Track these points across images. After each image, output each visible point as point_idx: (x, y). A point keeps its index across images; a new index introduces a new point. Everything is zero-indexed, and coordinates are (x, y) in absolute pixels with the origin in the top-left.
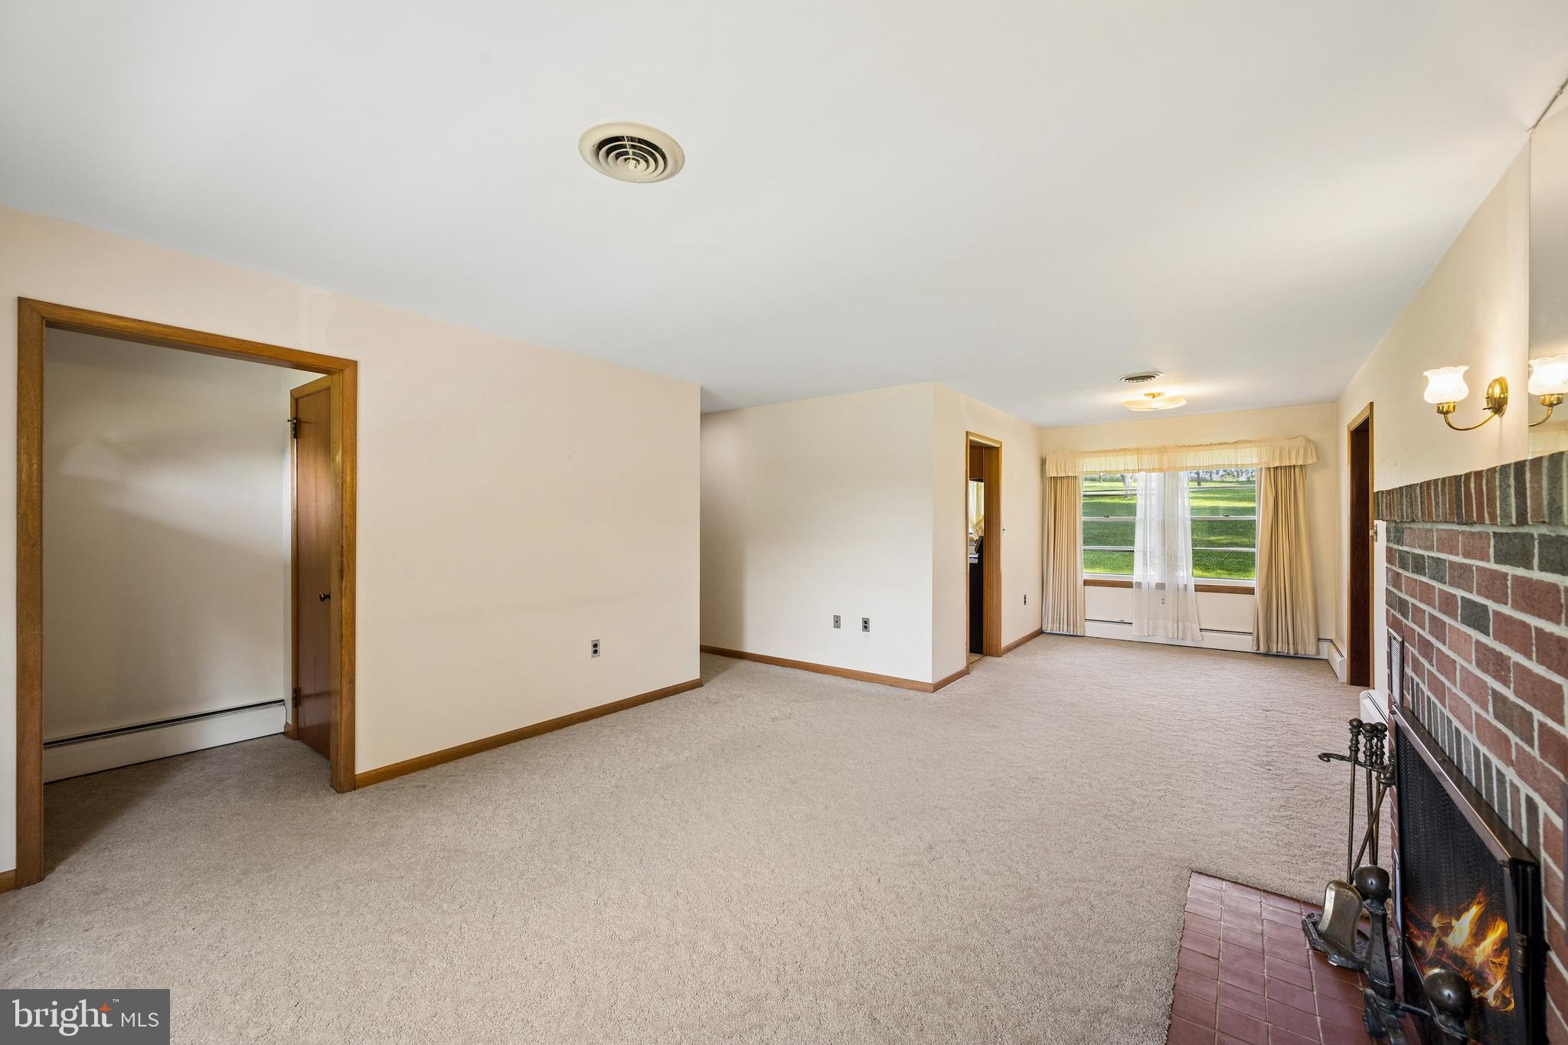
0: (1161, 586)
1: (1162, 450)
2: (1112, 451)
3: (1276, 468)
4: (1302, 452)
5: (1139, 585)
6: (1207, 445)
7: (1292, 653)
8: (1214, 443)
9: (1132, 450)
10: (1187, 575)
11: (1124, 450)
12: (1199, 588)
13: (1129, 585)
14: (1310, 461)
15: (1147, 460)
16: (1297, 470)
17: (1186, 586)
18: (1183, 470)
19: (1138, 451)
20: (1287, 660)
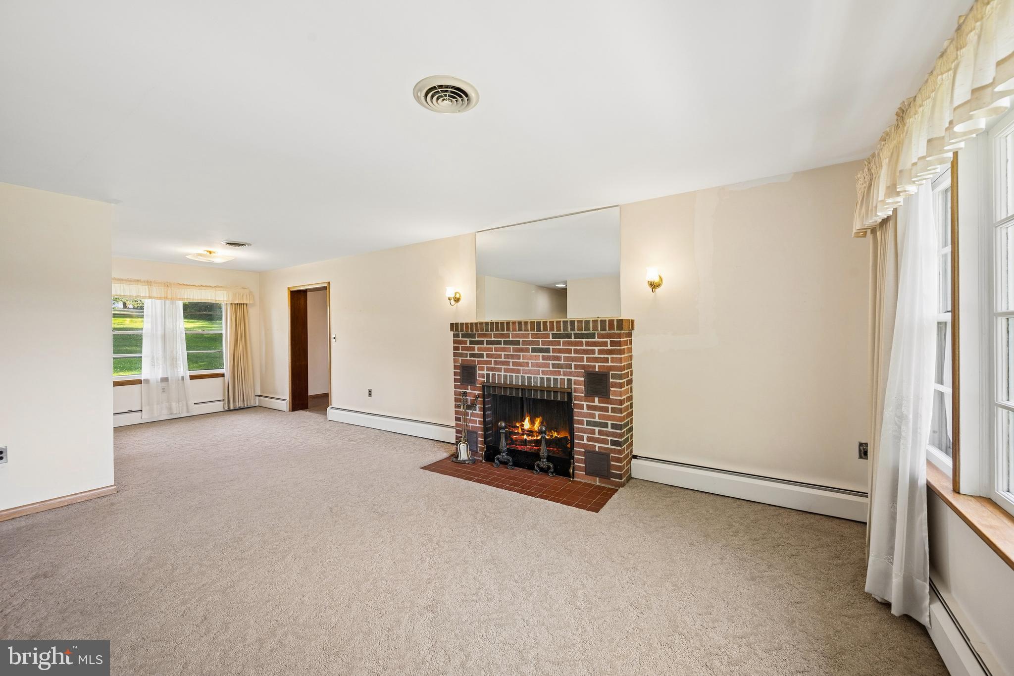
0: (165, 380)
1: (167, 285)
2: (125, 280)
3: (235, 304)
4: (248, 296)
5: (147, 381)
6: (199, 286)
7: (246, 406)
8: (203, 285)
9: (144, 282)
10: (183, 370)
11: (138, 281)
12: (192, 377)
13: (139, 382)
14: (251, 302)
15: (156, 291)
16: (245, 306)
17: (183, 377)
18: (180, 300)
19: (149, 283)
20: (245, 410)
